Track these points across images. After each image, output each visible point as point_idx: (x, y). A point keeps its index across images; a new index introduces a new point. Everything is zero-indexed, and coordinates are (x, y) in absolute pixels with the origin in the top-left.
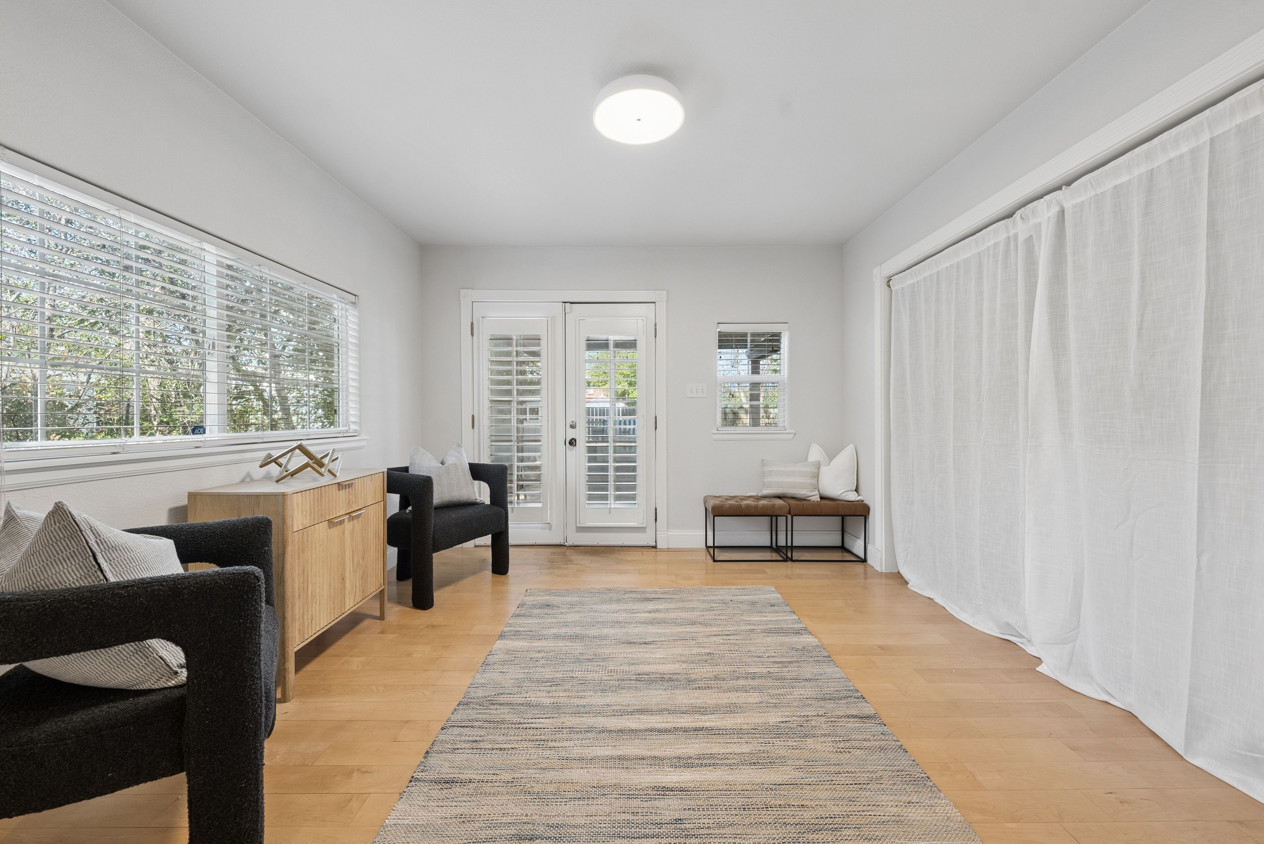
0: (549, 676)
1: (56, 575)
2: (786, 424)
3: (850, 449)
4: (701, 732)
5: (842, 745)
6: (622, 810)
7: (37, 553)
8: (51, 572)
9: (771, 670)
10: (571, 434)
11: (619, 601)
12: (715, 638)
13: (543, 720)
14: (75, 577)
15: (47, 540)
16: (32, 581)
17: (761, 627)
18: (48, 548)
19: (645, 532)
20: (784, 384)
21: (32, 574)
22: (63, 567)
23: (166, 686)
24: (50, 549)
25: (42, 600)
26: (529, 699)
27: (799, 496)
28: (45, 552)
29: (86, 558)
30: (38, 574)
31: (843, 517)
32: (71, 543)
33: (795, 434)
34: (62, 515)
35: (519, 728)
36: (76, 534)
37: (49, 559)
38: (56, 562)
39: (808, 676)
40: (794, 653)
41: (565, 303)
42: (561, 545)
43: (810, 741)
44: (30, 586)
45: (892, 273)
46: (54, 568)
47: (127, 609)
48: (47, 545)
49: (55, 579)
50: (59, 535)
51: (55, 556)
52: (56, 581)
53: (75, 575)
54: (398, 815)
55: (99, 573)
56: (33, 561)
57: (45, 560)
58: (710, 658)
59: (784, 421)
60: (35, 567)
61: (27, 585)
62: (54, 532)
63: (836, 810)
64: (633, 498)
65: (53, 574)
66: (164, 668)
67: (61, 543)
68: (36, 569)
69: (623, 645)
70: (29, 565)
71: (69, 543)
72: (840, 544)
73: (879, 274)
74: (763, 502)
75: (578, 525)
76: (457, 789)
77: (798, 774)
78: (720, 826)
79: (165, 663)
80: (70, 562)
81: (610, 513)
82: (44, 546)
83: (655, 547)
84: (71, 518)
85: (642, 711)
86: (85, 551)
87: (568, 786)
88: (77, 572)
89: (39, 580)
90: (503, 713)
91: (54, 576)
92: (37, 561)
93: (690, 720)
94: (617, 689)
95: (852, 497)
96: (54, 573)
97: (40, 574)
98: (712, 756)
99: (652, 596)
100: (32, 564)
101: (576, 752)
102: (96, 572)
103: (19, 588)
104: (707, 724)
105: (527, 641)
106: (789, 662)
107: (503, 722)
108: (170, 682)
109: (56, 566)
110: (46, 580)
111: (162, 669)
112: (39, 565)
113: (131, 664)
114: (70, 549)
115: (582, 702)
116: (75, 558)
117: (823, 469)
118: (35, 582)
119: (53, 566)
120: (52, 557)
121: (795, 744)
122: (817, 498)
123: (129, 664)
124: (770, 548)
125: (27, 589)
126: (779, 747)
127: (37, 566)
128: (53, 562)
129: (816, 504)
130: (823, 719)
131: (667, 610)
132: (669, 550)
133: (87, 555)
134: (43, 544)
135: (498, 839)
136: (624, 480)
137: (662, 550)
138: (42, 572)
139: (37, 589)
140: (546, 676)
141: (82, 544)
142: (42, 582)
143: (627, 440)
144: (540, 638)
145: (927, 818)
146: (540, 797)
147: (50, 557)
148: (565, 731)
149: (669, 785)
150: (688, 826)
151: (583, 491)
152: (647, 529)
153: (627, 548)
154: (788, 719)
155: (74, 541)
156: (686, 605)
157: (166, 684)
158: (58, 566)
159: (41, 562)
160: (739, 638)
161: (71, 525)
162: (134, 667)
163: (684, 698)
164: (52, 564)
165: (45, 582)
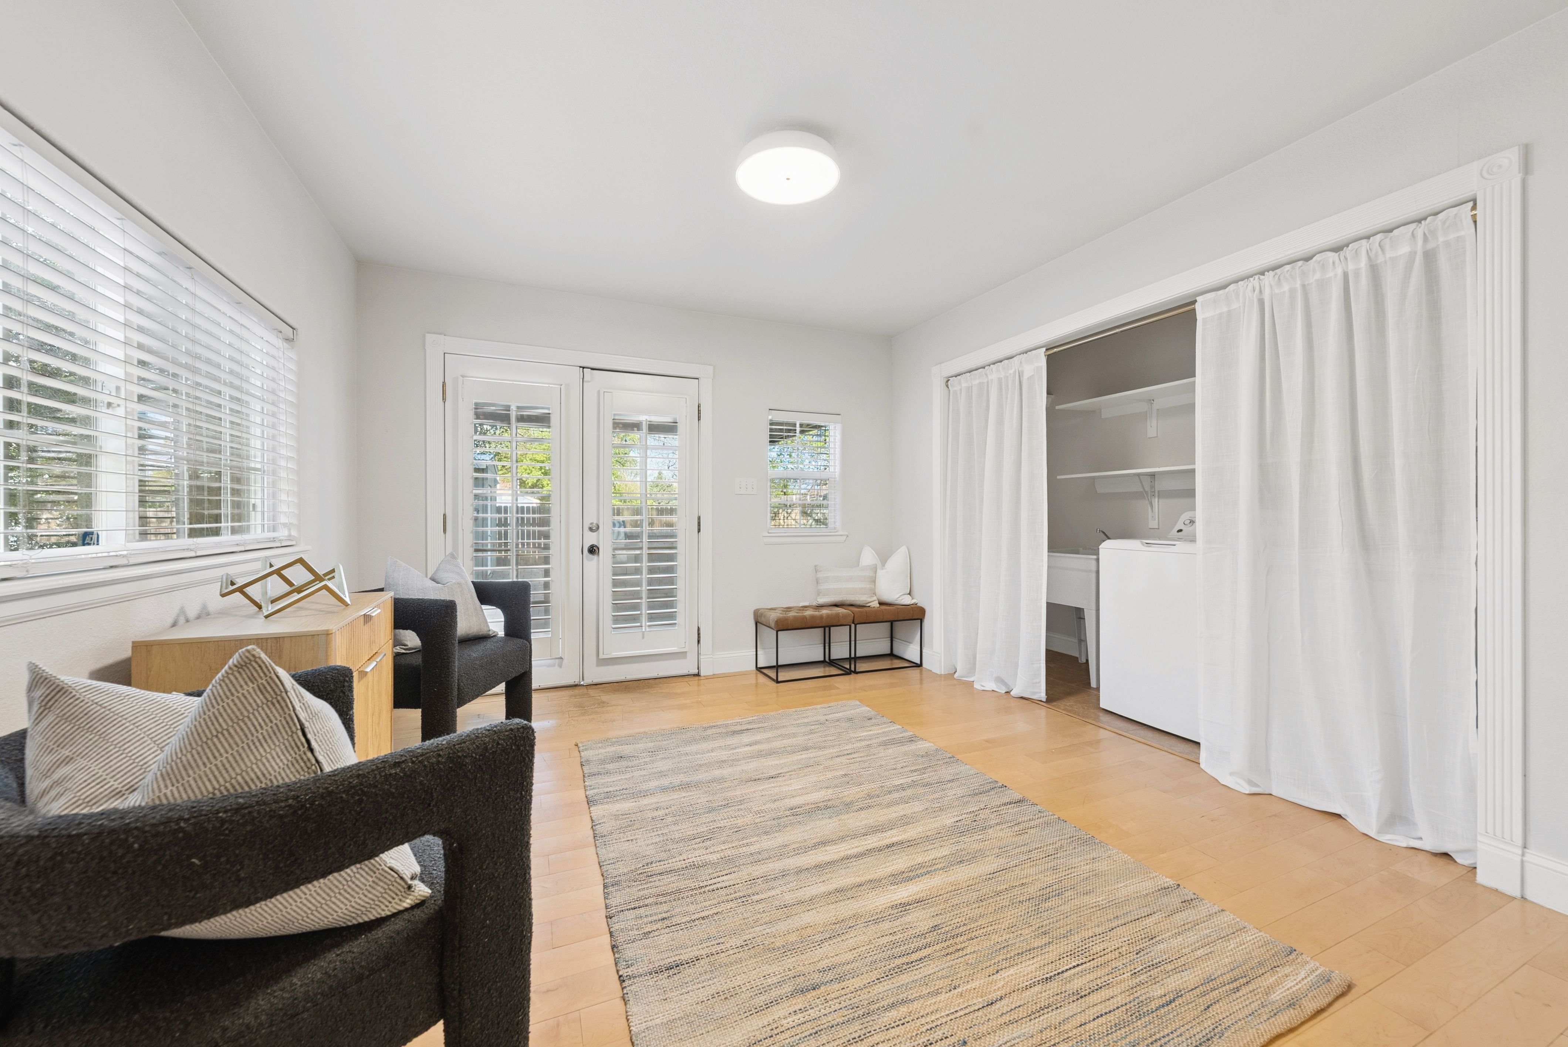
0: (692, 832)
1: (256, 764)
2: (838, 525)
3: (903, 550)
4: (894, 848)
5: (1016, 828)
6: (879, 935)
7: (225, 732)
8: (250, 760)
9: (914, 778)
10: (591, 539)
11: (704, 739)
12: (838, 759)
13: (725, 878)
14: (281, 764)
15: (239, 710)
16: (224, 778)
17: (877, 741)
18: (242, 724)
19: (686, 658)
20: (835, 481)
21: (221, 768)
22: (265, 751)
23: (401, 908)
24: (246, 724)
25: (296, 798)
26: (690, 860)
27: (858, 603)
28: (238, 730)
29: (292, 732)
30: (231, 766)
31: (892, 623)
32: (272, 712)
33: (848, 536)
34: (258, 668)
35: (704, 892)
36: (279, 698)
37: (245, 740)
38: (254, 744)
39: (949, 778)
40: (920, 760)
41: (583, 368)
42: (576, 686)
43: (990, 831)
44: (220, 786)
45: (950, 375)
46: (253, 753)
47: (406, 796)
48: (241, 718)
49: (257, 770)
50: (255, 701)
51: (252, 735)
52: (259, 773)
53: (281, 760)
54: (642, 1018)
55: (309, 754)
56: (219, 746)
57: (239, 742)
58: (848, 779)
59: (835, 522)
60: (225, 755)
61: (217, 786)
62: (248, 696)
63: (1049, 880)
64: (672, 616)
65: (252, 763)
66: (399, 884)
67: (259, 713)
68: (227, 758)
69: (749, 784)
70: (213, 754)
71: (268, 712)
72: (889, 652)
73: (938, 374)
74: (825, 612)
75: (601, 656)
76: (688, 971)
77: (1002, 861)
78: (973, 920)
79: (399, 875)
80: (273, 741)
81: (643, 638)
82: (236, 720)
83: (698, 675)
84: (273, 673)
85: (824, 843)
86: (291, 723)
87: (809, 930)
88: (282, 757)
89: (234, 776)
90: (671, 883)
91: (254, 766)
92: (226, 745)
93: (875, 840)
94: (780, 828)
95: (907, 600)
96: (254, 761)
97: (235, 765)
98: (921, 865)
99: (739, 728)
100: (218, 751)
101: (789, 898)
102: (305, 753)
103: (202, 793)
104: (895, 840)
105: (630, 801)
106: (925, 768)
107: (679, 891)
108: (404, 902)
109: (254, 750)
110: (244, 774)
111: (395, 884)
112: (231, 752)
113: (357, 885)
114: (271, 722)
115: (752, 849)
116: (278, 734)
117: (880, 573)
118: (228, 779)
119: (251, 750)
120: (249, 736)
121: (980, 837)
122: (875, 604)
123: (353, 886)
124: (824, 662)
125: (217, 792)
126: (971, 843)
127: (227, 753)
128: (251, 744)
129: (876, 612)
130: (987, 811)
131: (768, 740)
132: (714, 677)
133: (294, 729)
134: (234, 718)
135: (779, 1001)
136: (659, 595)
137: (707, 678)
138: (236, 762)
139: (232, 791)
140: (689, 833)
141: (288, 712)
142: (239, 778)
143: (666, 545)
144: (645, 794)
145: (1112, 867)
146: (787, 950)
147: (246, 736)
148: (759, 881)
149: (903, 901)
150: (947, 929)
151: (607, 613)
152: (688, 654)
153: (664, 680)
154: (960, 818)
155: (276, 708)
156: (783, 731)
157: (400, 905)
158: (258, 750)
159: (234, 746)
160: (862, 755)
161: (273, 685)
162: (361, 888)
163: (856, 821)
164: (249, 747)
165: (243, 778)
